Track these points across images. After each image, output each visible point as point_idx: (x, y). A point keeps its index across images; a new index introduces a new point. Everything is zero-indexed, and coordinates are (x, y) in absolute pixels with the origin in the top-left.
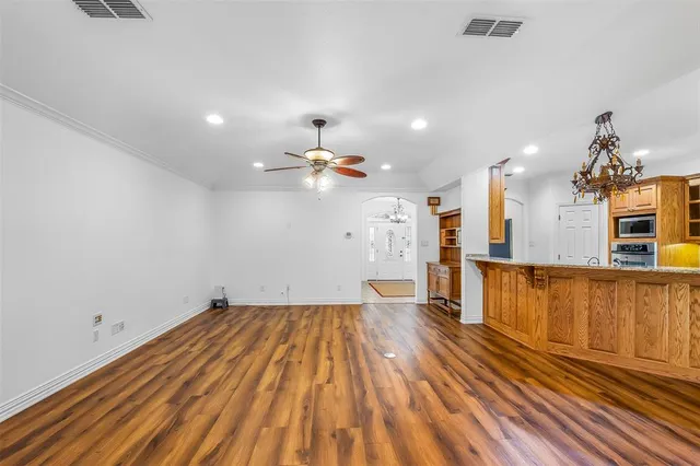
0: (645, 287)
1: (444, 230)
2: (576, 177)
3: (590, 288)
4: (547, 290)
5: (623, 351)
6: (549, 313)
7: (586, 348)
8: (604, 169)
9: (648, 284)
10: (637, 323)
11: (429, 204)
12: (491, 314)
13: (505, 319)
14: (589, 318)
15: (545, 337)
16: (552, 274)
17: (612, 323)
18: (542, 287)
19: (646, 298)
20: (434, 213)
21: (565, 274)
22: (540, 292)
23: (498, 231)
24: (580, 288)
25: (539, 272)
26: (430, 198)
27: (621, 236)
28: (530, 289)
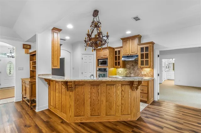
0: (109, 86)
1: (31, 62)
2: (86, 39)
3: (91, 89)
4: (74, 92)
5: (102, 114)
6: (75, 103)
7: (89, 116)
8: (95, 35)
9: (110, 85)
10: (106, 101)
11: (24, 48)
12: (52, 104)
13: (57, 107)
14: (91, 102)
15: (73, 115)
16: (76, 83)
17: (98, 103)
18: (72, 91)
19: (109, 91)
20: (27, 53)
21: (81, 83)
22: (71, 93)
23: (56, 62)
24: (87, 90)
25: (70, 84)
26: (24, 45)
27: (99, 65)
28: (67, 92)
